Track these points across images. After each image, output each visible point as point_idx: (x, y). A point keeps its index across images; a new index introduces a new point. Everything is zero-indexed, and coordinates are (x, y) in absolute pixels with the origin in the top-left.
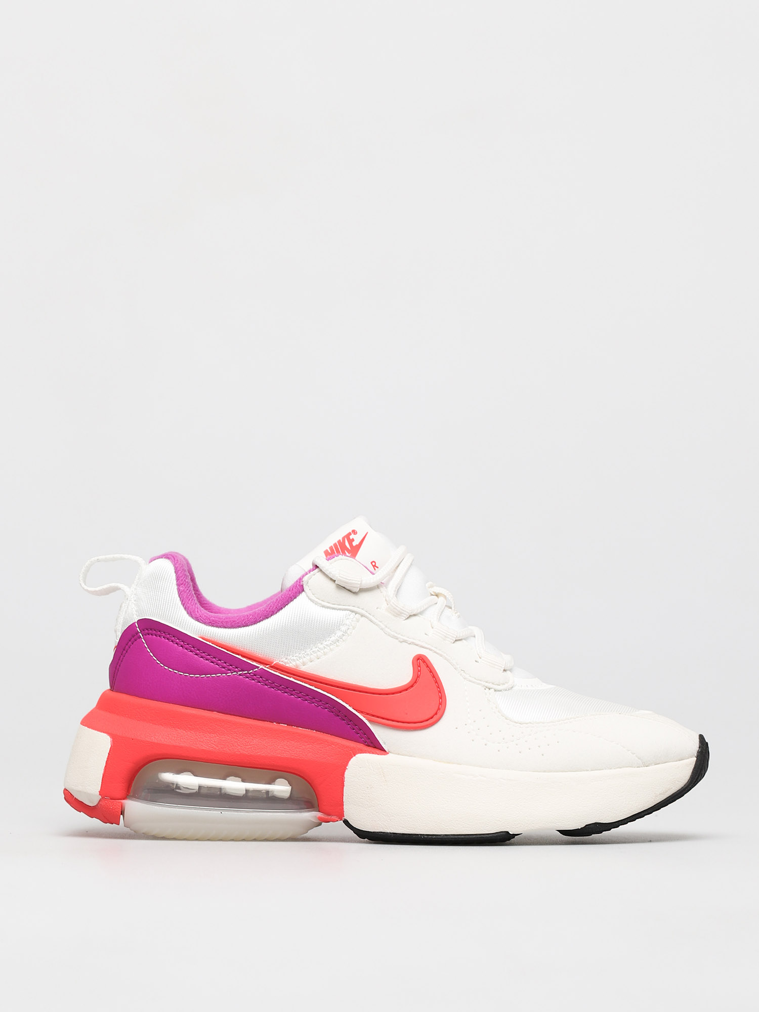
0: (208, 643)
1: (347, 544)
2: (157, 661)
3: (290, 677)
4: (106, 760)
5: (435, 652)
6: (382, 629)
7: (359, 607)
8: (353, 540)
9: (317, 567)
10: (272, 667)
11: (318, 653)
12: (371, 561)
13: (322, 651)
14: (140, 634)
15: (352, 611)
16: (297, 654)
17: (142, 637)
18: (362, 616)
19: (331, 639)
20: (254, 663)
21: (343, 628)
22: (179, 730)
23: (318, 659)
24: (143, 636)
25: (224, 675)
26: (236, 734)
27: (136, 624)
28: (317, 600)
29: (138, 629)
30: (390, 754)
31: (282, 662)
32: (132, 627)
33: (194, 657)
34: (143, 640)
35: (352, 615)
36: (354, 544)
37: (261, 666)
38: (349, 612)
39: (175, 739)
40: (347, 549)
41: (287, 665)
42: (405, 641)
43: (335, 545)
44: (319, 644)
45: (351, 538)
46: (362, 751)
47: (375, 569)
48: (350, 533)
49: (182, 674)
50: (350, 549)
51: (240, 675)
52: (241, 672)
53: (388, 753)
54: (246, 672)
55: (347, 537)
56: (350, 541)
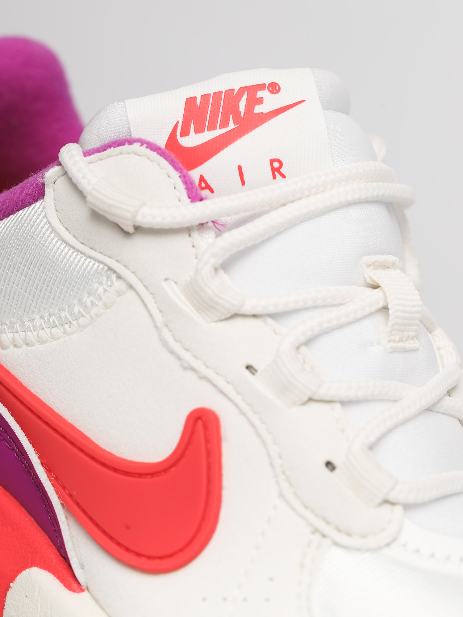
1: (242, 103)
5: (244, 415)
7: (126, 267)
8: (260, 101)
11: (29, 333)
12: (272, 158)
13: (35, 333)
15: (113, 271)
18: (131, 287)
19: (59, 315)
21: (88, 301)
23: (25, 344)
30: (84, 593)
35: (110, 278)
36: (258, 109)
43: (218, 94)
44: (35, 316)
45: (258, 96)
46: (44, 565)
47: (274, 177)
48: (265, 84)
50: (242, 115)
53: (83, 591)
55: (252, 90)
56: (253, 101)
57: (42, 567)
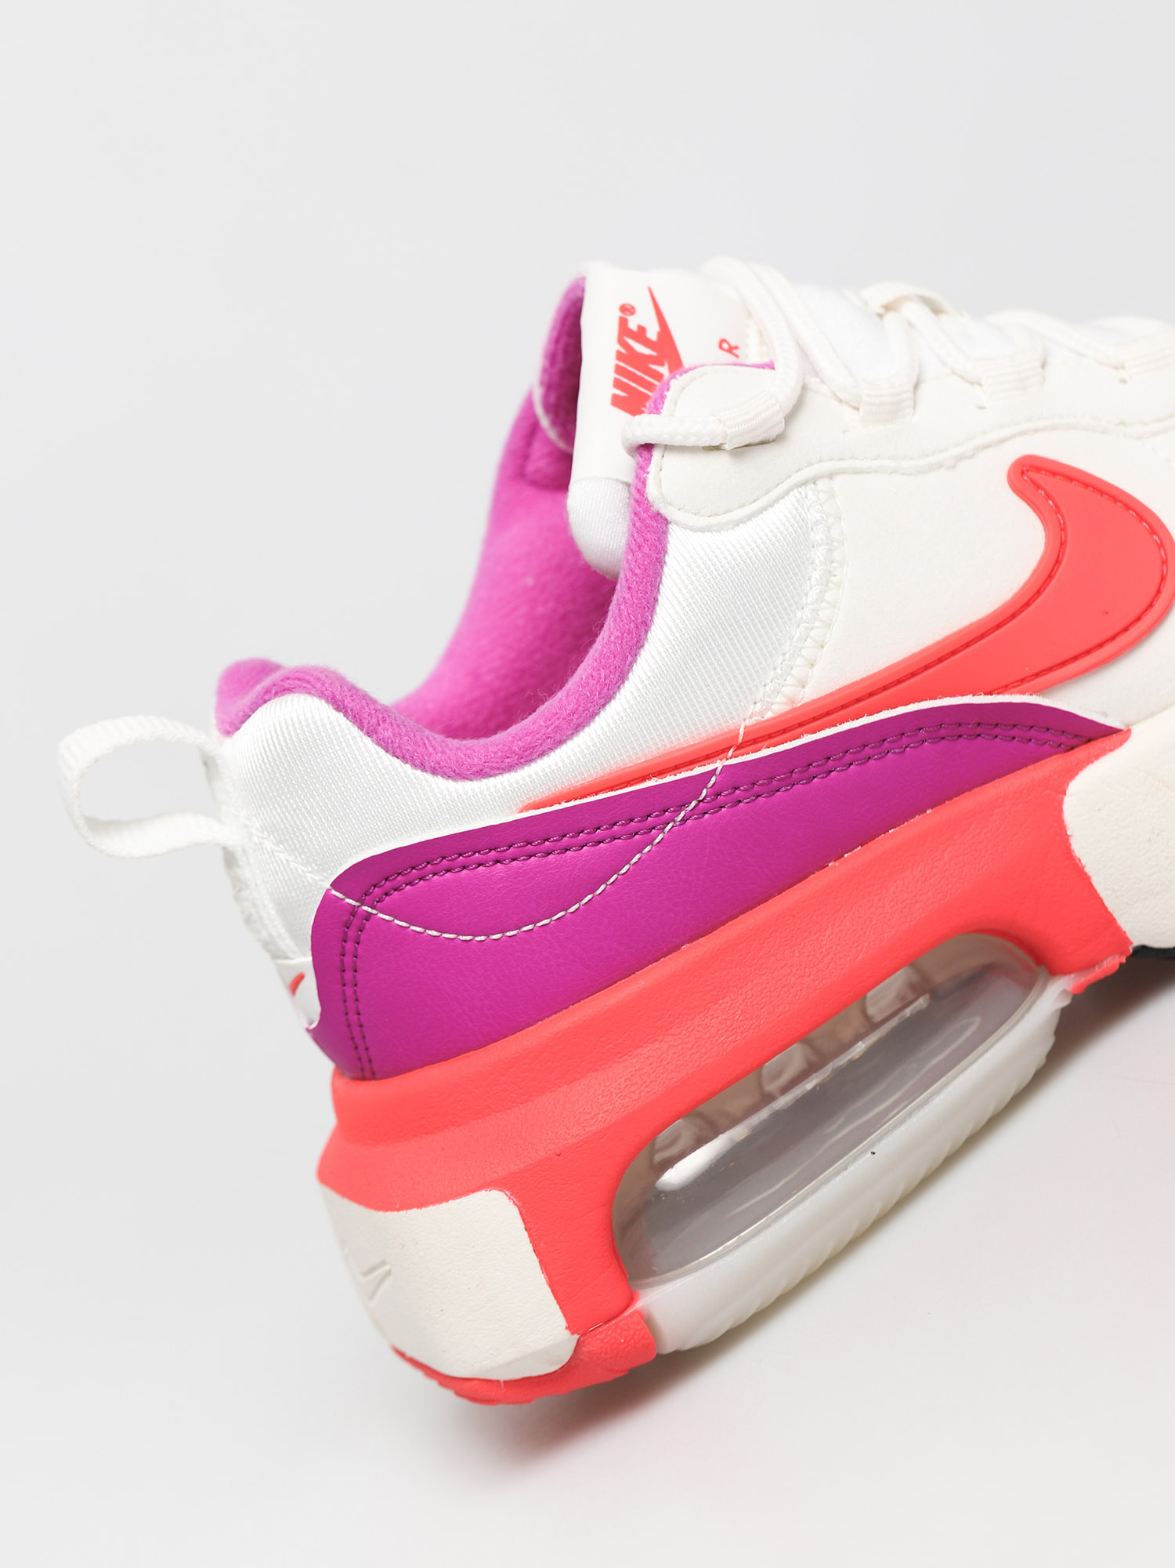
0: (557, 807)
1: (640, 348)
2: (462, 938)
3: (798, 737)
4: (530, 1247)
5: (1036, 431)
6: (895, 471)
7: (810, 464)
9: (648, 447)
10: (739, 747)
11: (812, 633)
12: (716, 347)
13: (817, 623)
14: (365, 908)
15: (804, 484)
16: (771, 674)
17: (374, 912)
18: (831, 476)
19: (813, 582)
20: (698, 770)
21: (818, 536)
22: (639, 1051)
23: (822, 647)
24: (373, 907)
25: (648, 848)
26: (773, 958)
27: (334, 892)
28: (714, 520)
29: (348, 900)
30: (1135, 730)
31: (751, 717)
32: (327, 905)
33: (550, 863)
34: (381, 916)
35: (810, 493)
36: (653, 333)
37: (718, 764)
38: (796, 492)
39: (653, 1076)
40: (650, 359)
41: (769, 715)
42: (960, 458)
43: (619, 370)
44: (799, 614)
45: (635, 329)
46: (1072, 772)
47: (737, 356)
48: (622, 319)
49: (546, 921)
50: (653, 353)
51: (684, 820)
52: (682, 814)
53: (1129, 731)
54: (694, 804)
55: (624, 329)
56: (640, 335)
57: (1072, 777)
